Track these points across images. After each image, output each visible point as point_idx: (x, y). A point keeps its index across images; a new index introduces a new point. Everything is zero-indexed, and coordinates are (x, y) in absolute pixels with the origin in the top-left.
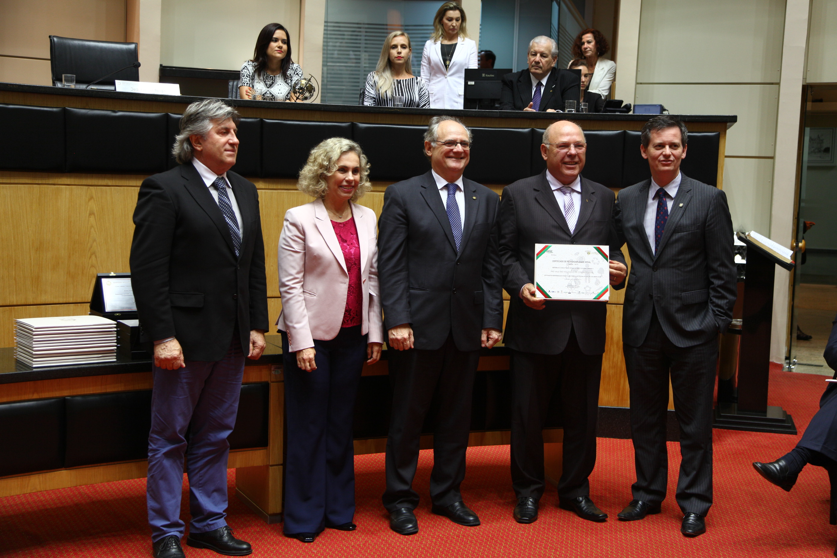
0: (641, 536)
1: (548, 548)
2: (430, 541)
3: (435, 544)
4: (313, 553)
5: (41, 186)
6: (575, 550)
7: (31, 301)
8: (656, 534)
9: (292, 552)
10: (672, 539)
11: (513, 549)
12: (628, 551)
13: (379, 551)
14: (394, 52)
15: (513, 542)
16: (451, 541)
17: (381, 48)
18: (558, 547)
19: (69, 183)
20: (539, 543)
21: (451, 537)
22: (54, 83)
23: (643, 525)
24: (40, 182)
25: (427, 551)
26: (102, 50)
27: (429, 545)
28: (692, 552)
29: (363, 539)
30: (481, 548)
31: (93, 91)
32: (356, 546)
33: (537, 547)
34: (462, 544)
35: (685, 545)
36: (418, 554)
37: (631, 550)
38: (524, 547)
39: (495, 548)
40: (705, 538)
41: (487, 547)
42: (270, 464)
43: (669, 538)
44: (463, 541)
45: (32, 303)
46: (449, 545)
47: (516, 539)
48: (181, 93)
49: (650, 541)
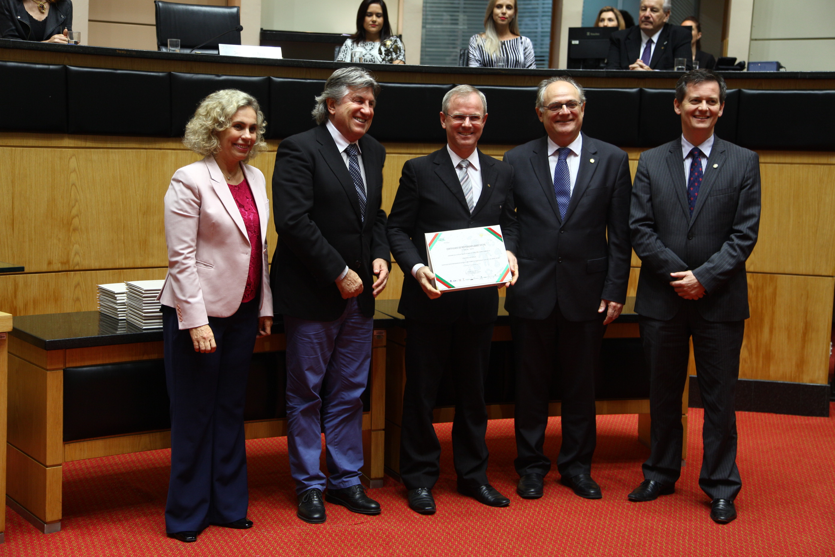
0: (754, 512)
1: (656, 521)
2: (533, 510)
3: (539, 513)
4: (416, 518)
5: (148, 150)
6: (684, 524)
7: (138, 264)
8: (770, 510)
9: (394, 517)
10: (787, 515)
11: (619, 521)
12: (740, 526)
13: (482, 518)
14: (498, 11)
15: (619, 514)
16: (555, 511)
17: (485, 8)
18: (666, 520)
19: (174, 147)
20: (646, 515)
21: (555, 507)
22: (159, 48)
23: (756, 500)
24: (147, 146)
25: (530, 520)
26: (205, 14)
27: (532, 514)
28: (809, 529)
29: (466, 506)
30: (585, 519)
31: (197, 55)
32: (458, 513)
33: (644, 519)
34: (566, 514)
35: (802, 522)
36: (521, 522)
37: (743, 525)
38: (631, 519)
39: (600, 519)
40: (823, 515)
41: (592, 518)
42: (373, 429)
43: (784, 514)
44: (567, 511)
45: (140, 266)
46: (552, 515)
47: (622, 510)
48: (283, 56)
49: (764, 516)
